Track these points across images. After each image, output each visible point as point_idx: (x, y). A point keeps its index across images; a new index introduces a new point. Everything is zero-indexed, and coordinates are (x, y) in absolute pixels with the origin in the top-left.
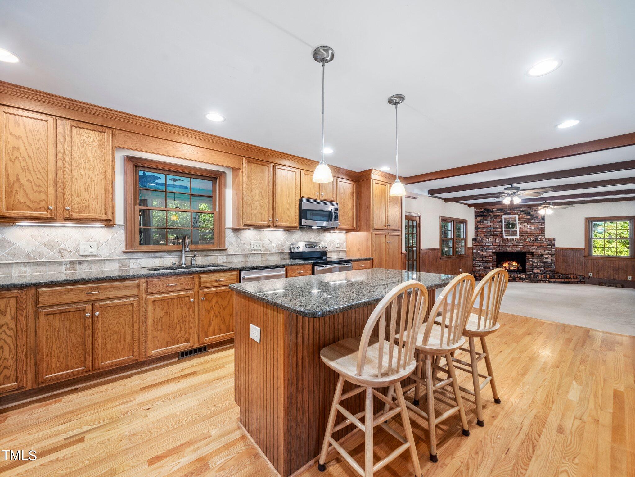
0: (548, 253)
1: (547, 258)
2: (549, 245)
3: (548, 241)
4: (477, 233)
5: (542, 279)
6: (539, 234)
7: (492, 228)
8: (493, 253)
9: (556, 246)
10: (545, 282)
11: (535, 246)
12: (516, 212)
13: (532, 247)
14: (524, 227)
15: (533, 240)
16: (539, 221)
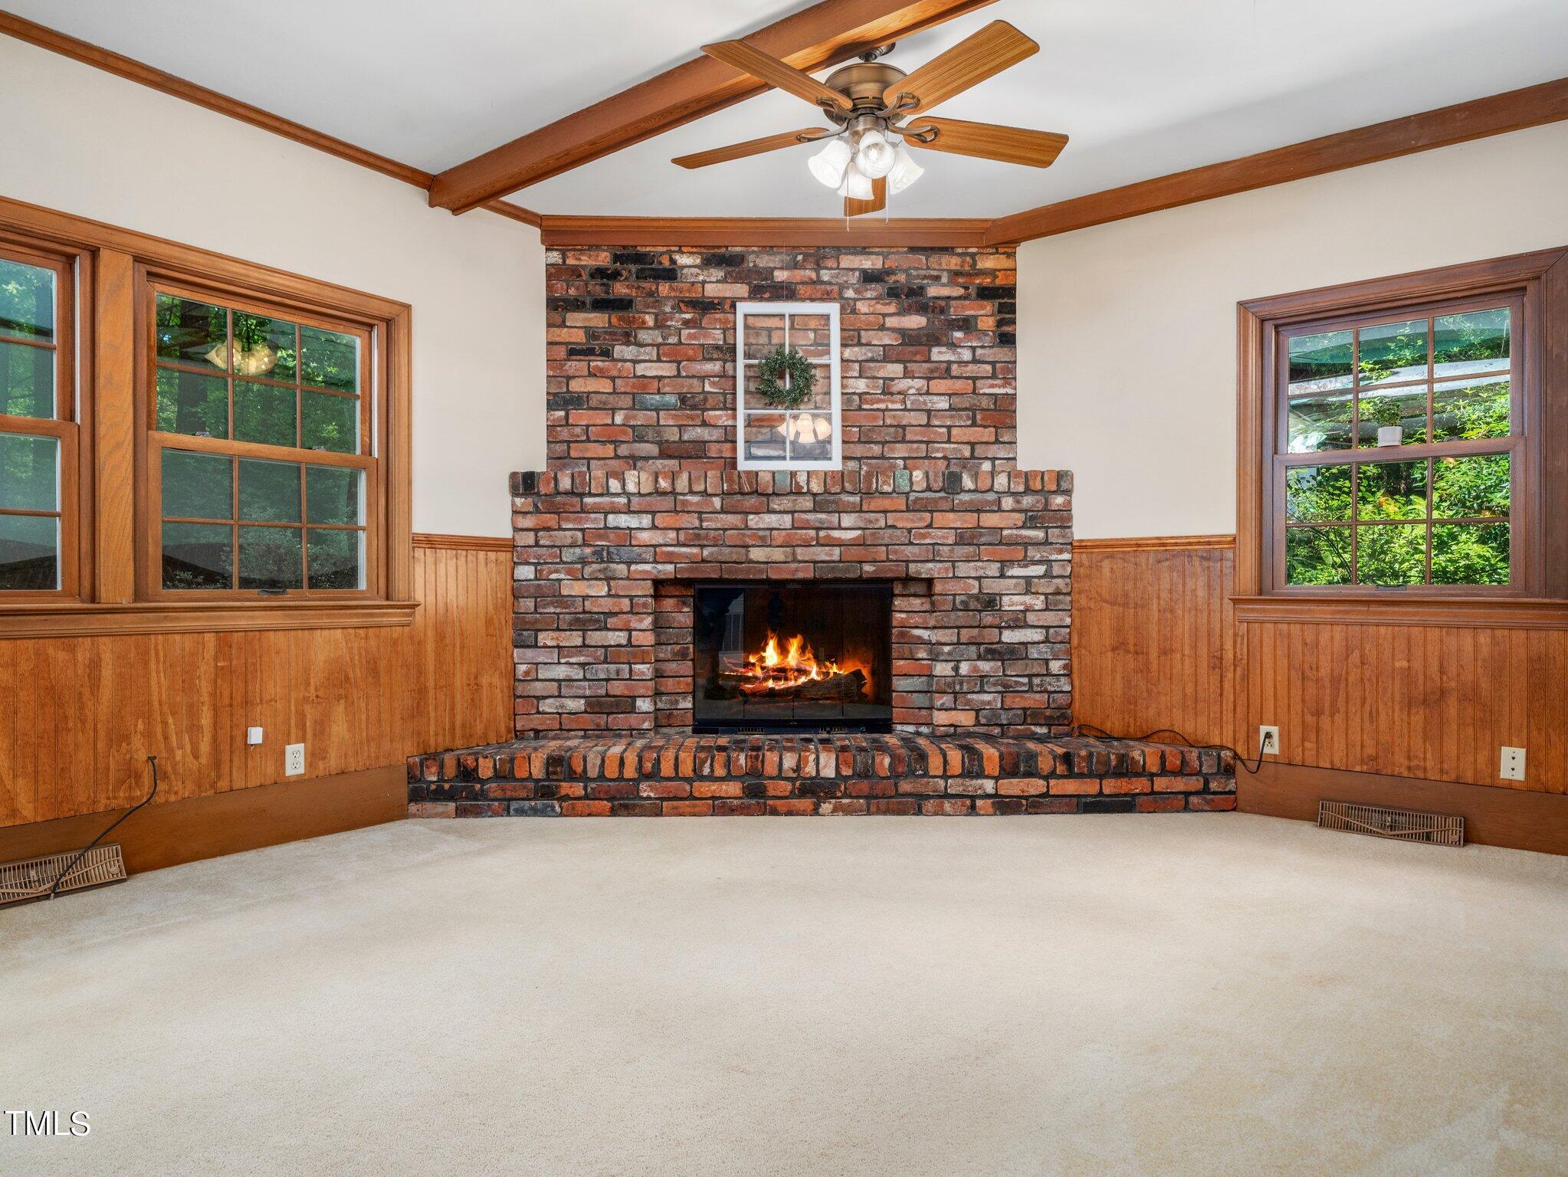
0: (1028, 580)
1: (1018, 622)
2: (1031, 522)
3: (1028, 490)
4: (564, 434)
5: (955, 786)
6: (980, 451)
7: (672, 399)
8: (660, 586)
9: (1081, 531)
10: (972, 810)
11: (939, 533)
12: (830, 283)
13: (924, 536)
14: (883, 393)
15: (929, 489)
16: (979, 352)
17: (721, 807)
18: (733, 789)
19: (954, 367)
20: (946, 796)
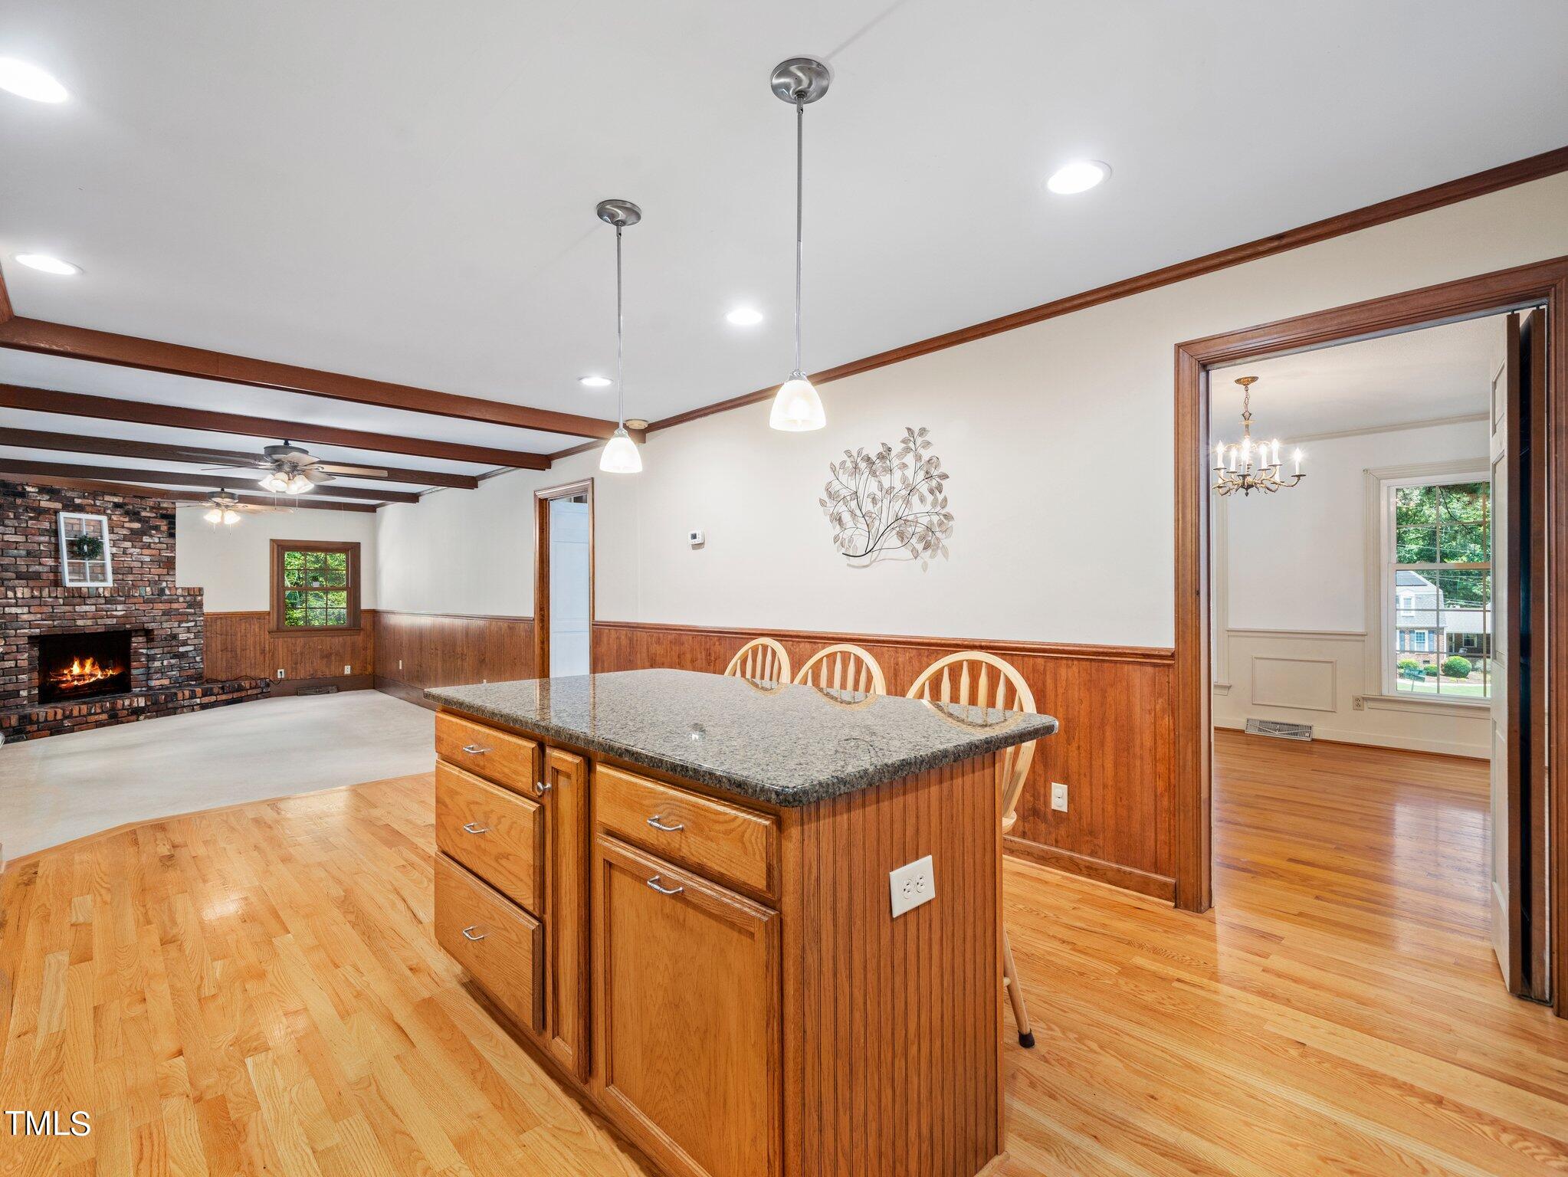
0: (188, 627)
1: (185, 643)
2: (189, 607)
3: (189, 595)
5: (186, 703)
6: (162, 578)
7: (23, 553)
8: (31, 639)
9: (206, 609)
10: (193, 710)
11: (156, 611)
12: (100, 506)
13: (150, 613)
14: (123, 554)
15: (152, 594)
16: (162, 539)
17: (100, 724)
18: (104, 717)
19: (152, 544)
20: (184, 707)
